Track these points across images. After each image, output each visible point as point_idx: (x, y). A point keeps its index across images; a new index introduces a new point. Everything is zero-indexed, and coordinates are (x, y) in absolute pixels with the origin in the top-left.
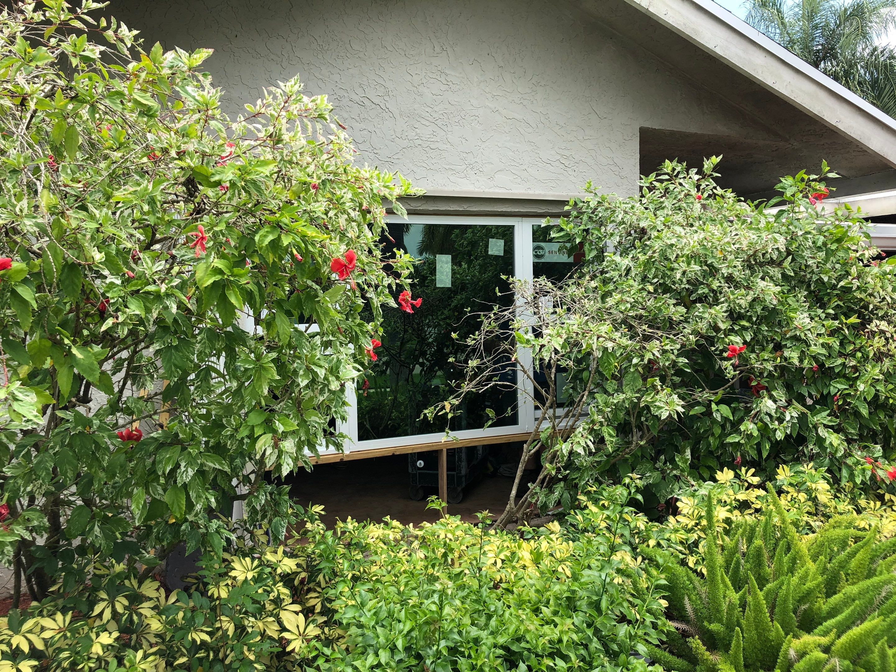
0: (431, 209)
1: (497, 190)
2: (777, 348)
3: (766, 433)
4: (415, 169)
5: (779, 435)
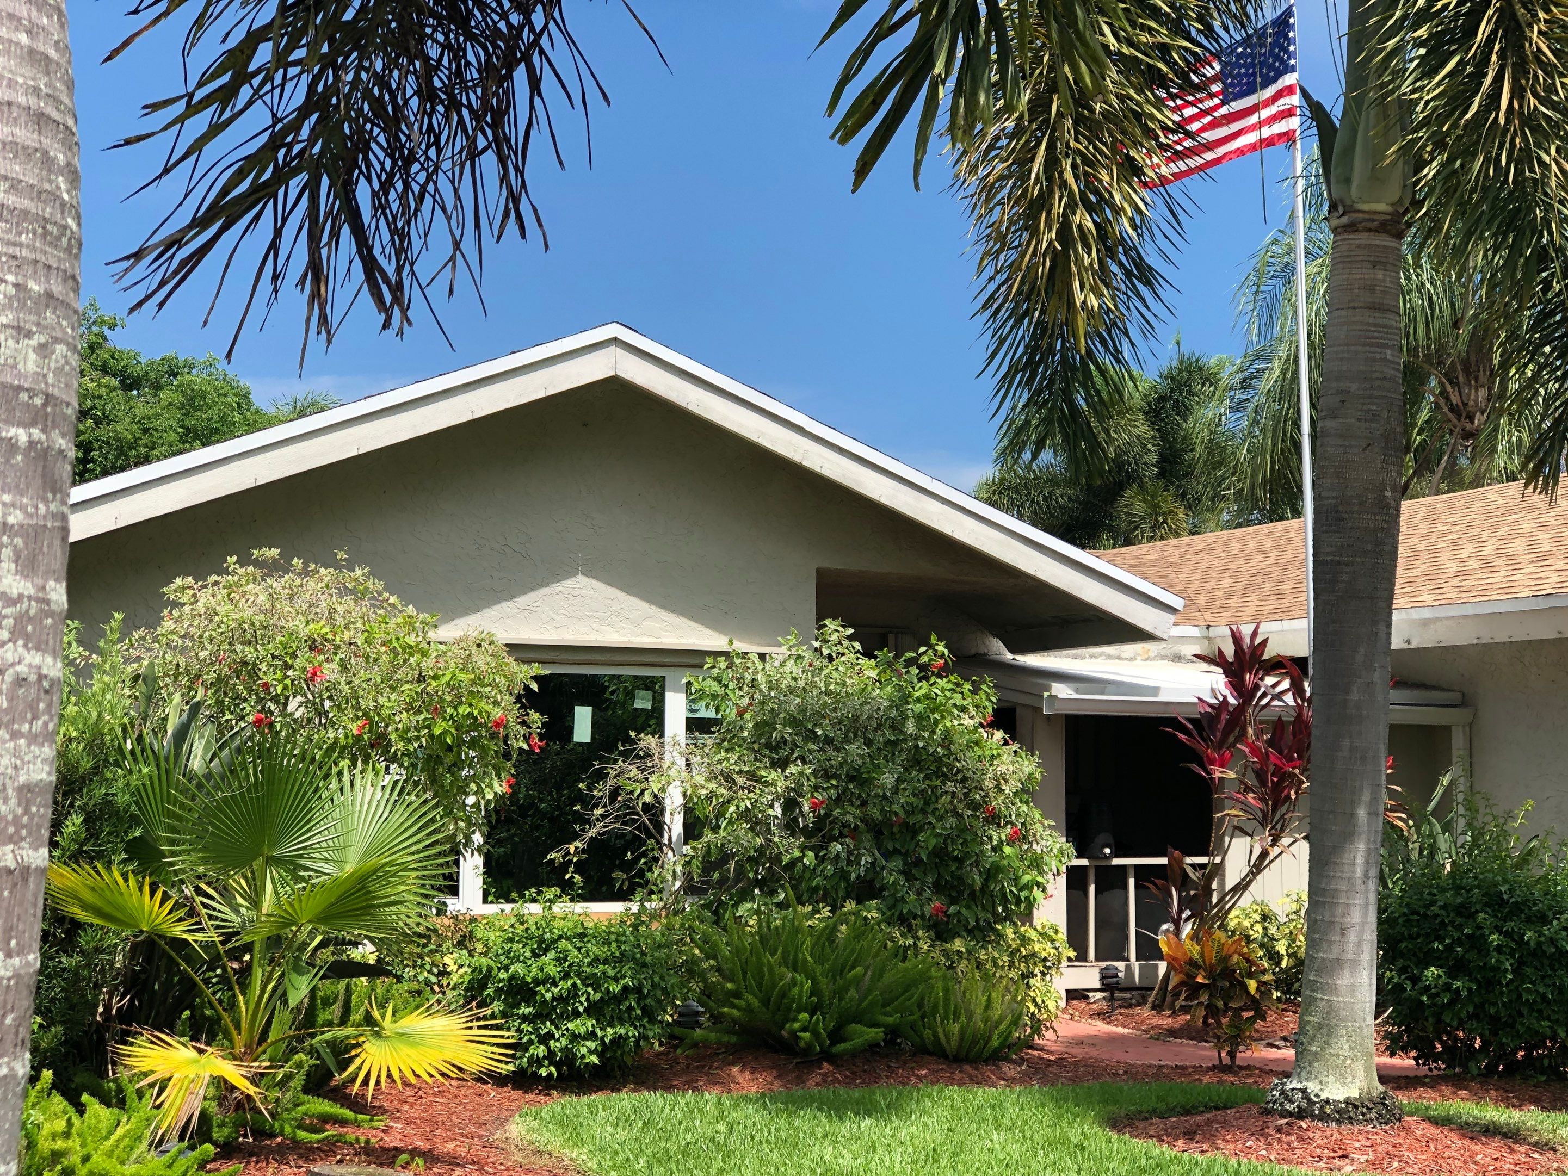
2: (864, 804)
3: (844, 875)
4: (555, 616)
5: (853, 876)
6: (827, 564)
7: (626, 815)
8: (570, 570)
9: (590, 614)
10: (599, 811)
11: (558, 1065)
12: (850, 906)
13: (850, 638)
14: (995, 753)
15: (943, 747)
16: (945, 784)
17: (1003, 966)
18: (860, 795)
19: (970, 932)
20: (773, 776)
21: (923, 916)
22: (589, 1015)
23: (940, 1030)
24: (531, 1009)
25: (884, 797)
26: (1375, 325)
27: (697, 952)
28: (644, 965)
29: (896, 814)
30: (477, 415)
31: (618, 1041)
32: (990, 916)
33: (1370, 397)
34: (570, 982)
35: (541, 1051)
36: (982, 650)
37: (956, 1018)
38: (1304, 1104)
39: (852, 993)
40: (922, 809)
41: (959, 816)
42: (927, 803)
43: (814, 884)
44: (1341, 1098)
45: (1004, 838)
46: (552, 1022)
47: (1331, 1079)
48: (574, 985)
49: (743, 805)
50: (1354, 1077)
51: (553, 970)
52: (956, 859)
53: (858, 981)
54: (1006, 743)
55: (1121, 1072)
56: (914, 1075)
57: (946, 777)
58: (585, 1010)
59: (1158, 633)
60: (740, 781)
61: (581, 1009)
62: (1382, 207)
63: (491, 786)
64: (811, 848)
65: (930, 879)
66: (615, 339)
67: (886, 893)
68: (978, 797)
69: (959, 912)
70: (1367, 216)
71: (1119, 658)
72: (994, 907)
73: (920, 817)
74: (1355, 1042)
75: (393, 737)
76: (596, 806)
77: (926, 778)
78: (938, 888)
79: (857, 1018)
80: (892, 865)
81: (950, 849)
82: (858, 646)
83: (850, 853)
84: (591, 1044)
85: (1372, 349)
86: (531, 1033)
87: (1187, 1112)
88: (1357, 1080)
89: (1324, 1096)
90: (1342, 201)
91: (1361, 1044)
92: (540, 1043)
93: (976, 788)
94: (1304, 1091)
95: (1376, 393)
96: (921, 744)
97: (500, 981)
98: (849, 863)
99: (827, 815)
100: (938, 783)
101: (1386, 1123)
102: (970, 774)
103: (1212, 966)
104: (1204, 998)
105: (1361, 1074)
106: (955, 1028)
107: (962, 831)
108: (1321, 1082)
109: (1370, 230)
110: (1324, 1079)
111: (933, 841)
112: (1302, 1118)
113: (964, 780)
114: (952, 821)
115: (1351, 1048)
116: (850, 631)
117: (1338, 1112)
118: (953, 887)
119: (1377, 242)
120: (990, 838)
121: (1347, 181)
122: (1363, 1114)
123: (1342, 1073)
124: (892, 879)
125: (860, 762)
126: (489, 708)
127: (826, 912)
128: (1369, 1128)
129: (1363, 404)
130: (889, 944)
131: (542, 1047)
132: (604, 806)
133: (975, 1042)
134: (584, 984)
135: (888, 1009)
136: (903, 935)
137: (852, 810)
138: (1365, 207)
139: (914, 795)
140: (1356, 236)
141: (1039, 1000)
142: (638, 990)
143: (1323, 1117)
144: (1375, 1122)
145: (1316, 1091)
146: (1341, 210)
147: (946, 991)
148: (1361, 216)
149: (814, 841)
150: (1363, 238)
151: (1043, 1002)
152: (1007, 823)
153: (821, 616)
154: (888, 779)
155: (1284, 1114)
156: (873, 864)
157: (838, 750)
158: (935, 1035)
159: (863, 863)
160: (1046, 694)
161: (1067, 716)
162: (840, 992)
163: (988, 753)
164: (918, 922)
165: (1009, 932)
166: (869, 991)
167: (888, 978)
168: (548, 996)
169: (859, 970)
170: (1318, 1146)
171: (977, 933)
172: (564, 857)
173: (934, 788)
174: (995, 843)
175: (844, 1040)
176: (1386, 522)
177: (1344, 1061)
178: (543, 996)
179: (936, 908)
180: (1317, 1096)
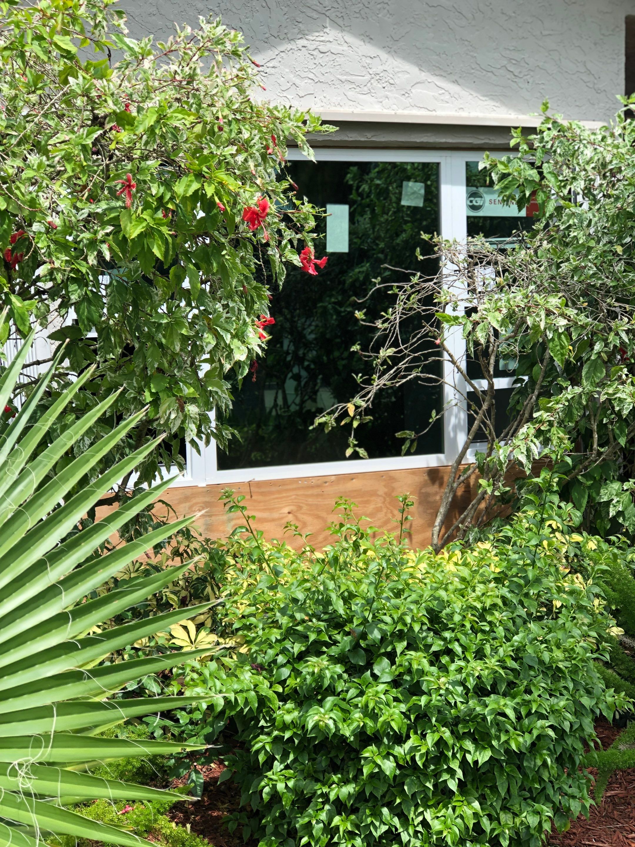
1: (415, 112)
7: (426, 357)
8: (315, 15)
9: (343, 78)
10: (386, 352)
76: (382, 344)
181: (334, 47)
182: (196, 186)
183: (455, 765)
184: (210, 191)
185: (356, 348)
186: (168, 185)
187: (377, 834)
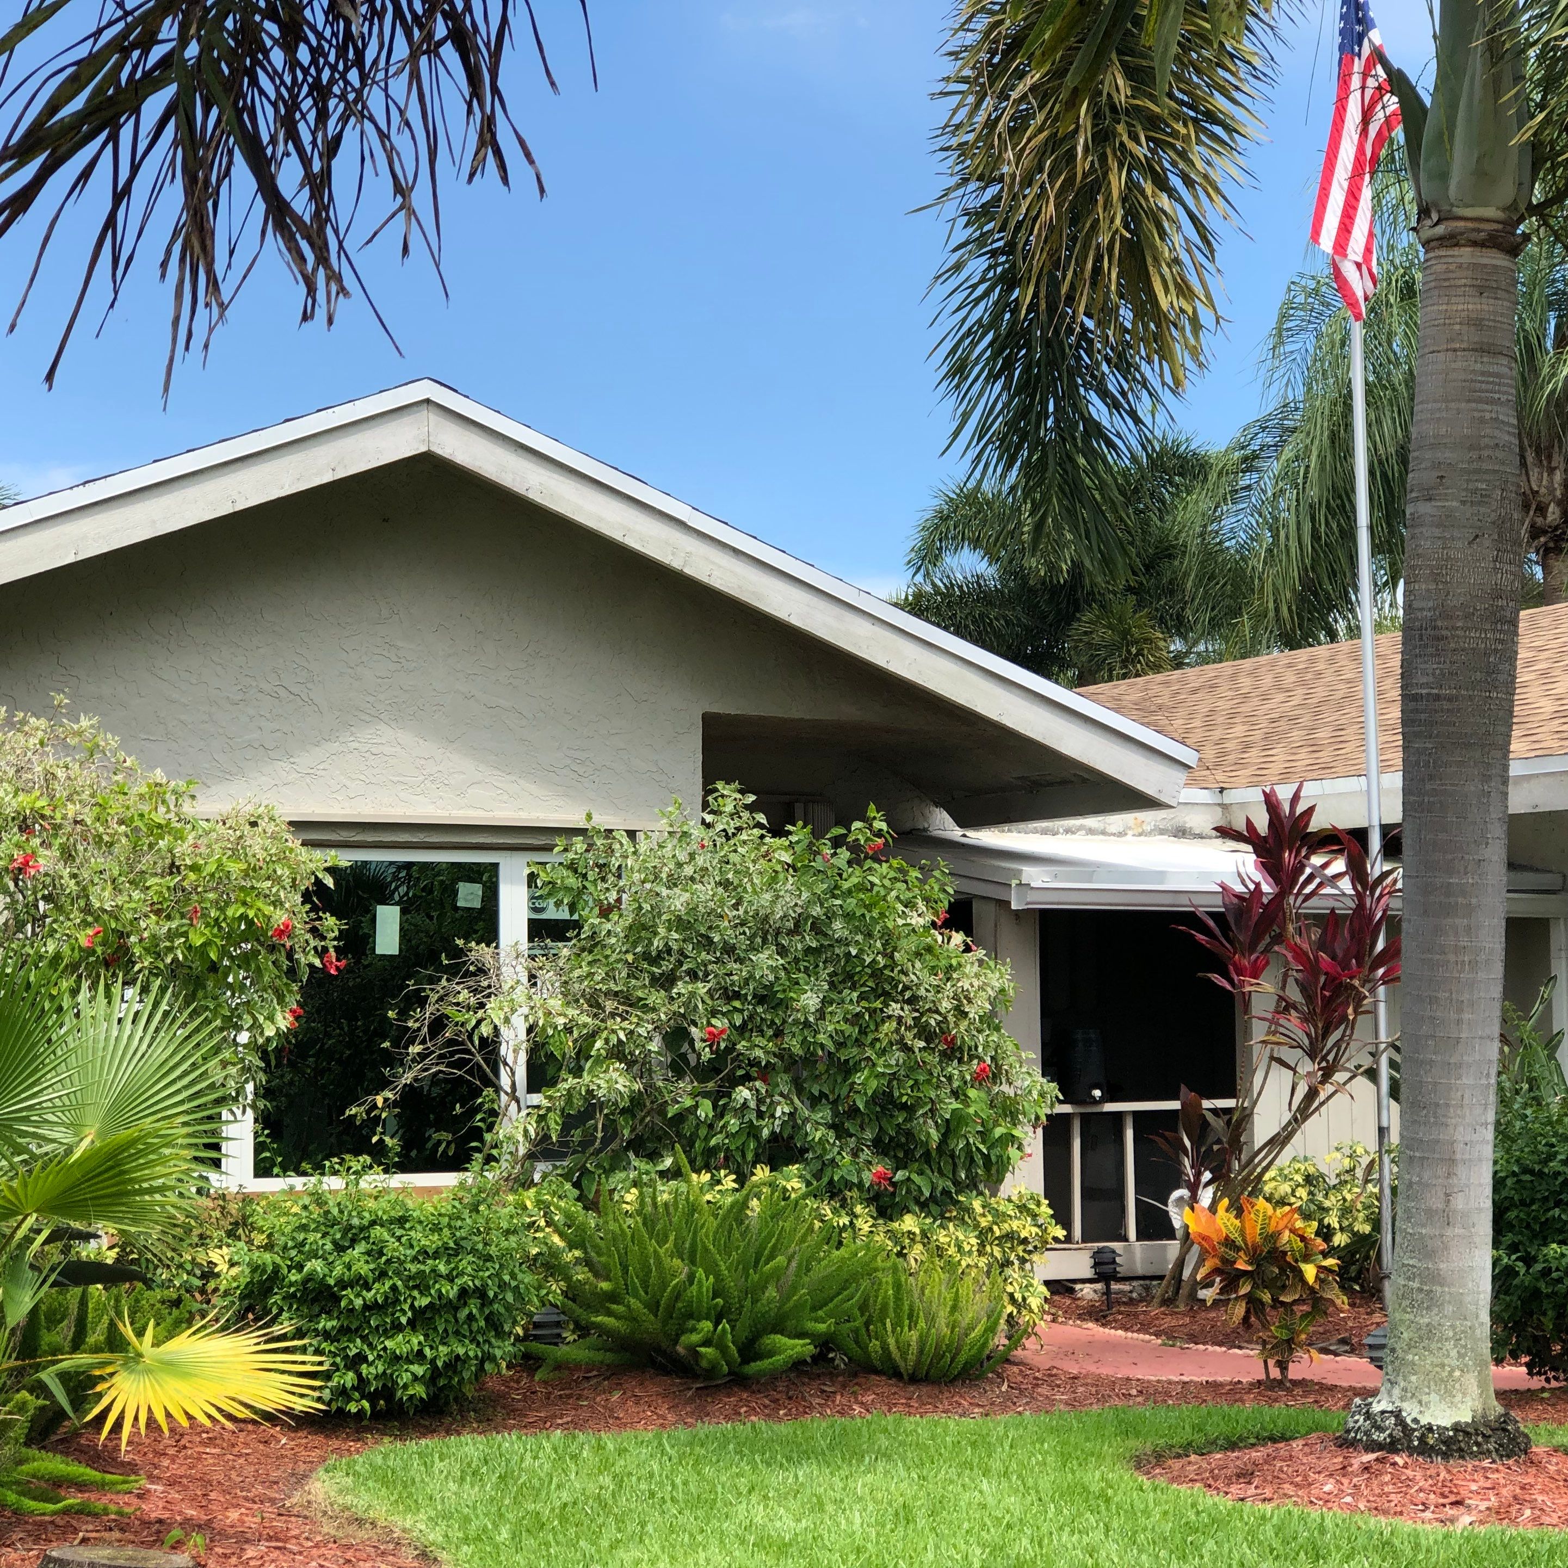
0: (370, 839)
2: (778, 1034)
3: (752, 1131)
4: (348, 783)
5: (765, 1133)
6: (716, 709)
7: (452, 1054)
8: (367, 718)
9: (396, 779)
10: (415, 1049)
11: (372, 1398)
12: (762, 1173)
13: (750, 808)
14: (954, 962)
15: (885, 955)
16: (887, 1006)
17: (970, 1252)
18: (773, 1022)
19: (923, 1206)
20: (656, 997)
21: (860, 1185)
22: (414, 1329)
23: (891, 1341)
24: (334, 1323)
25: (807, 1024)
26: (1483, 373)
27: (556, 1239)
28: (489, 1258)
29: (822, 1046)
30: (240, 506)
31: (455, 1363)
32: (949, 1183)
33: (1477, 471)
34: (388, 1284)
35: (350, 1378)
36: (922, 825)
37: (913, 1324)
38: (1398, 1433)
39: (772, 1292)
40: (857, 1040)
41: (907, 1049)
42: (863, 1032)
43: (713, 1142)
44: (1446, 1422)
45: (968, 1077)
46: (364, 1339)
47: (1434, 1397)
48: (394, 1288)
49: (614, 1040)
50: (1464, 1394)
51: (363, 1268)
52: (904, 1107)
53: (777, 1275)
54: (968, 949)
55: (1134, 1392)
56: (857, 1402)
57: (887, 997)
58: (410, 1321)
59: (1163, 798)
60: (609, 1005)
61: (404, 1320)
62: (1491, 212)
63: (271, 1018)
64: (706, 1095)
65: (869, 1135)
66: (428, 401)
67: (810, 1155)
68: (933, 1022)
69: (909, 1179)
70: (1470, 225)
71: (1104, 833)
72: (954, 1172)
73: (855, 1051)
74: (1465, 1347)
75: (137, 951)
76: (412, 1042)
77: (861, 998)
78: (881, 1147)
79: (778, 1327)
80: (818, 1116)
81: (896, 1094)
82: (761, 818)
83: (760, 1101)
84: (419, 1370)
85: (1480, 406)
86: (335, 1355)
87: (1232, 1445)
88: (1468, 1398)
89: (1424, 1421)
90: (1436, 205)
91: (1472, 1350)
92: (347, 1368)
93: (929, 1010)
94: (1397, 1414)
95: (1485, 466)
96: (854, 952)
97: (291, 1284)
98: (760, 1115)
99: (730, 1049)
100: (878, 1004)
101: (1509, 1457)
102: (922, 992)
103: (1255, 1248)
104: (1245, 1289)
105: (1474, 1390)
106: (914, 1336)
107: (911, 1069)
108: (1420, 1402)
109: (1474, 244)
110: (1425, 1398)
111: (874, 1084)
112: (1396, 1451)
113: (913, 1000)
114: (897, 1056)
115: (1461, 1356)
116: (751, 798)
117: (1444, 1443)
118: (900, 1146)
119: (1485, 261)
120: (950, 1078)
121: (1443, 176)
122: (1478, 1444)
123: (1448, 1392)
124: (818, 1135)
125: (771, 978)
126: (269, 910)
127: (729, 1182)
128: (1486, 1463)
129: (1468, 481)
130: (817, 1224)
131: (351, 1374)
132: (423, 1042)
133: (938, 1356)
134: (407, 1287)
135: (820, 1313)
136: (835, 1211)
137: (761, 1041)
138: (1468, 212)
139: (846, 1020)
140: (1456, 251)
141: (1018, 1296)
142: (481, 1293)
143: (1425, 1450)
144: (1494, 1455)
145: (1414, 1415)
146: (1435, 217)
147: (898, 1286)
148: (1461, 224)
149: (711, 1085)
150: (1465, 254)
151: (1024, 1299)
152: (971, 1058)
153: (710, 776)
154: (810, 1000)
155: (1372, 1446)
156: (791, 1115)
157: (740, 960)
158: (885, 1347)
159: (778, 1114)
160: (1014, 883)
161: (1042, 911)
162: (754, 1292)
163: (944, 963)
164: (855, 1193)
165: (977, 1205)
166: (794, 1288)
167: (819, 1270)
168: (358, 1302)
169: (780, 1259)
170: (1421, 1490)
171: (934, 1209)
172: (368, 1112)
173: (872, 1012)
174: (956, 1084)
175: (759, 1357)
176: (1501, 641)
177: (1451, 1373)
178: (351, 1302)
179: (879, 1176)
180: (1415, 1420)
181: (387, 750)
182: (242, 910)
183: (406, 1307)
184: (251, 914)
185: (386, 1044)
186: (222, 910)
187: (351, 1354)
